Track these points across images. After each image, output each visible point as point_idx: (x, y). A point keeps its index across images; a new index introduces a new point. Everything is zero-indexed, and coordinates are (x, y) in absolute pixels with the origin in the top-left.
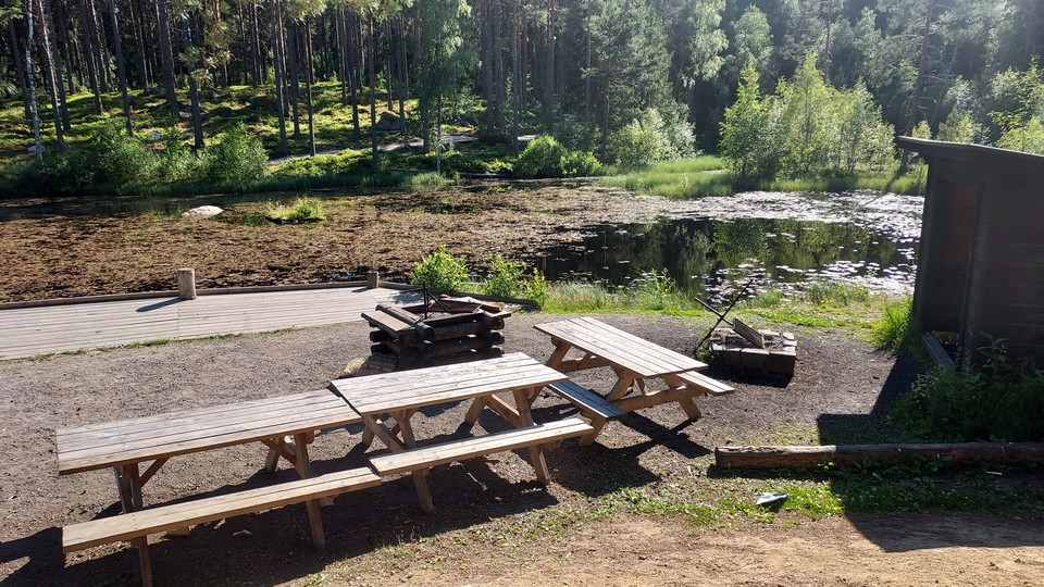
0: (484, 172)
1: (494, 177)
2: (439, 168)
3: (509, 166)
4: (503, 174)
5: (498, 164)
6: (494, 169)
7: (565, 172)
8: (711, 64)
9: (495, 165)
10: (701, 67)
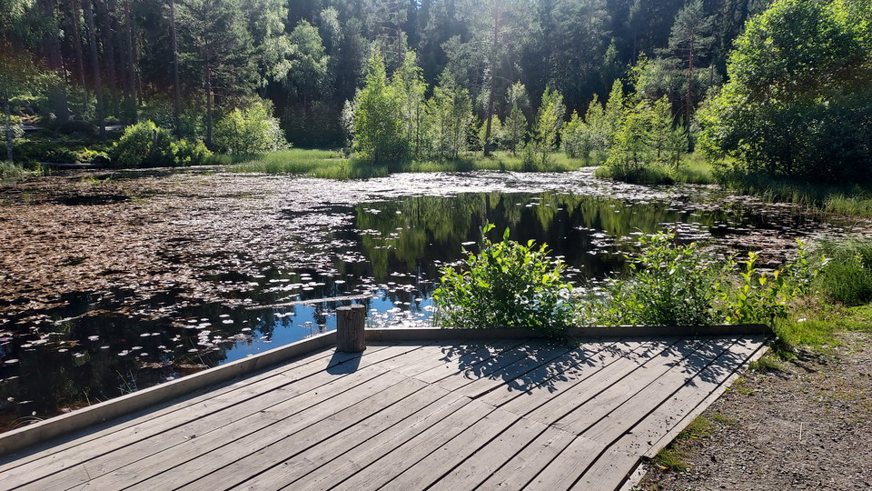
0: (74, 162)
1: (87, 167)
2: (10, 156)
3: (105, 155)
4: (99, 163)
5: (89, 153)
6: (84, 158)
7: (177, 160)
8: (280, 67)
9: (85, 154)
10: (271, 68)
